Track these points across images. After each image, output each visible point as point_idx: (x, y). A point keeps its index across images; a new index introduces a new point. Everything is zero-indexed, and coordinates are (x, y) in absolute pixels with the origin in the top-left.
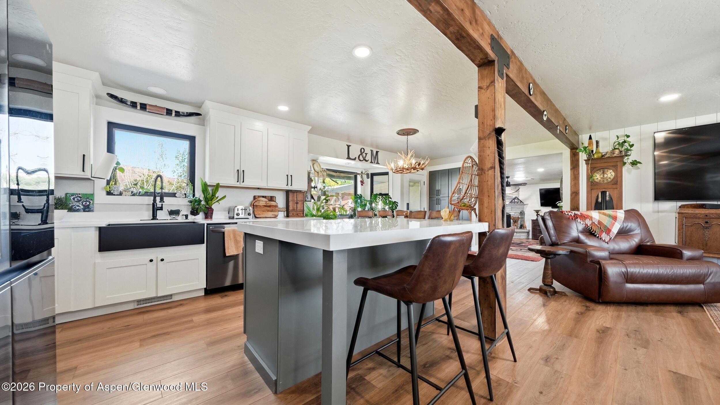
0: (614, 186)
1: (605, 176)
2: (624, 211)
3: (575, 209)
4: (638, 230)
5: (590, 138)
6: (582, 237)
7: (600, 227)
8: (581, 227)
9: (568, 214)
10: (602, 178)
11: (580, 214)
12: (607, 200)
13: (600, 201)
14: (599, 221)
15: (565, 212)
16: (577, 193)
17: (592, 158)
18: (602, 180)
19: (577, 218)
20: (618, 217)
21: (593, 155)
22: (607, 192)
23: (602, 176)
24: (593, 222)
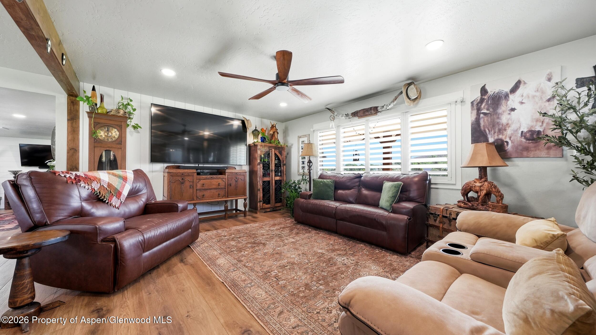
0: (119, 146)
1: (110, 134)
2: (132, 171)
3: (73, 169)
4: (145, 190)
5: (94, 89)
6: (87, 207)
7: (110, 191)
8: (85, 193)
9: (65, 176)
10: (105, 135)
11: (84, 176)
12: (111, 159)
13: (104, 161)
14: (108, 183)
15: (59, 172)
16: (75, 150)
17: (96, 113)
18: (106, 138)
19: (80, 181)
20: (128, 177)
21: (97, 109)
22: (112, 152)
23: (106, 134)
24: (101, 185)
